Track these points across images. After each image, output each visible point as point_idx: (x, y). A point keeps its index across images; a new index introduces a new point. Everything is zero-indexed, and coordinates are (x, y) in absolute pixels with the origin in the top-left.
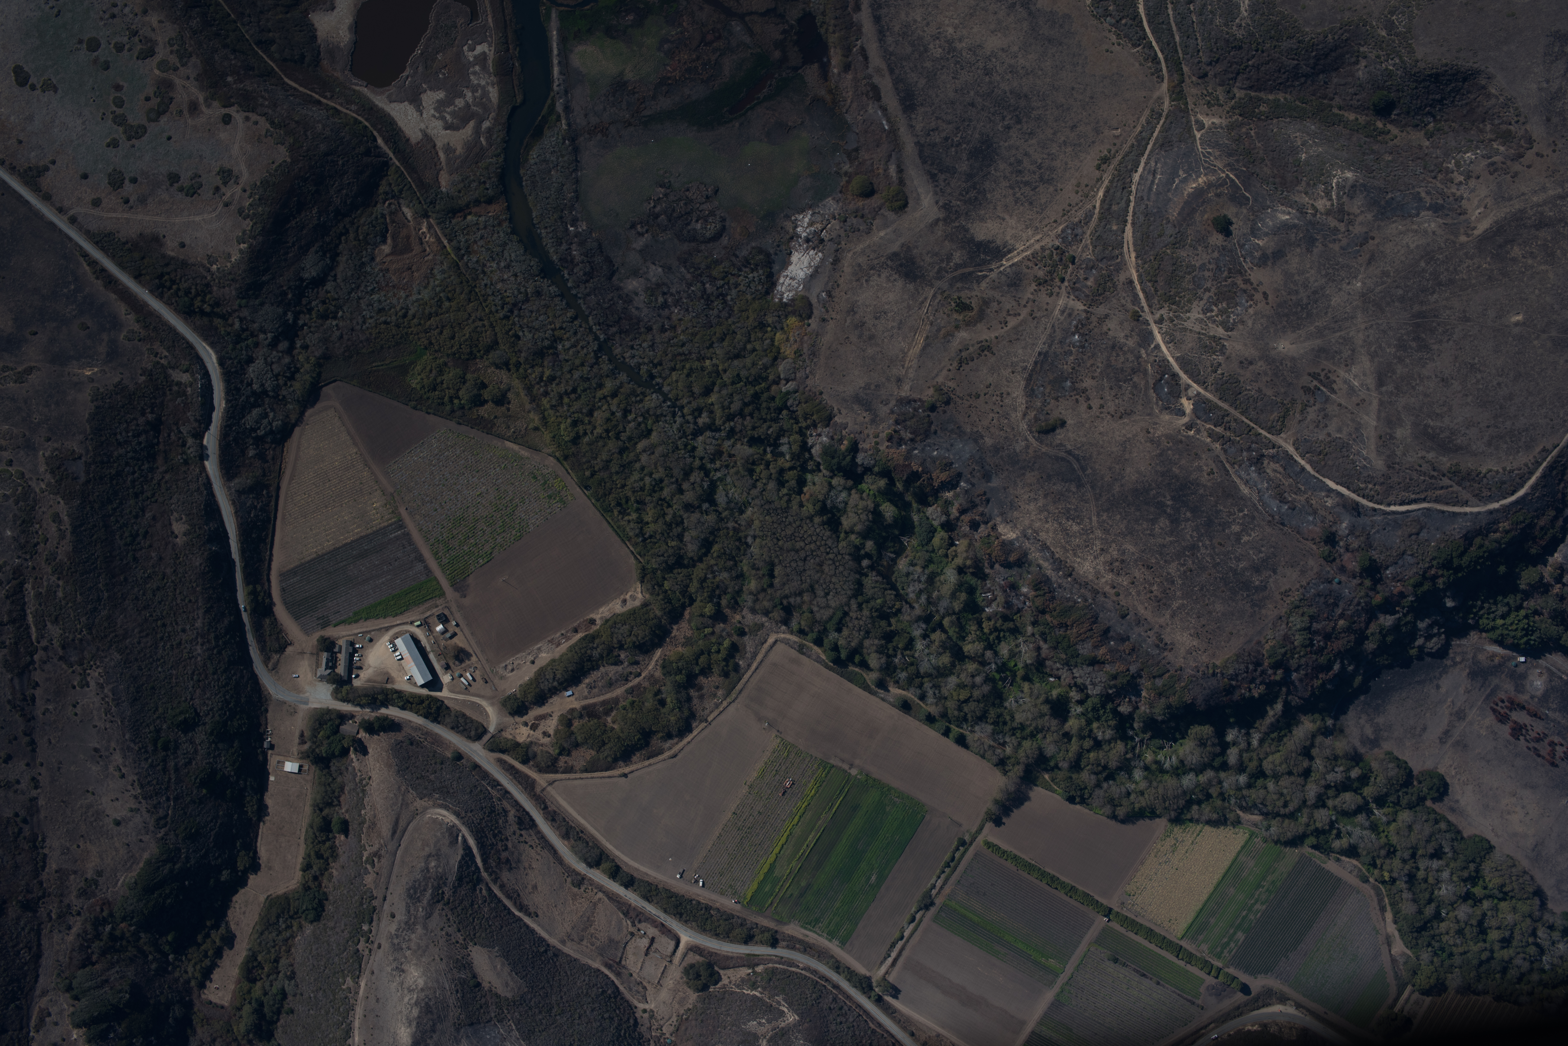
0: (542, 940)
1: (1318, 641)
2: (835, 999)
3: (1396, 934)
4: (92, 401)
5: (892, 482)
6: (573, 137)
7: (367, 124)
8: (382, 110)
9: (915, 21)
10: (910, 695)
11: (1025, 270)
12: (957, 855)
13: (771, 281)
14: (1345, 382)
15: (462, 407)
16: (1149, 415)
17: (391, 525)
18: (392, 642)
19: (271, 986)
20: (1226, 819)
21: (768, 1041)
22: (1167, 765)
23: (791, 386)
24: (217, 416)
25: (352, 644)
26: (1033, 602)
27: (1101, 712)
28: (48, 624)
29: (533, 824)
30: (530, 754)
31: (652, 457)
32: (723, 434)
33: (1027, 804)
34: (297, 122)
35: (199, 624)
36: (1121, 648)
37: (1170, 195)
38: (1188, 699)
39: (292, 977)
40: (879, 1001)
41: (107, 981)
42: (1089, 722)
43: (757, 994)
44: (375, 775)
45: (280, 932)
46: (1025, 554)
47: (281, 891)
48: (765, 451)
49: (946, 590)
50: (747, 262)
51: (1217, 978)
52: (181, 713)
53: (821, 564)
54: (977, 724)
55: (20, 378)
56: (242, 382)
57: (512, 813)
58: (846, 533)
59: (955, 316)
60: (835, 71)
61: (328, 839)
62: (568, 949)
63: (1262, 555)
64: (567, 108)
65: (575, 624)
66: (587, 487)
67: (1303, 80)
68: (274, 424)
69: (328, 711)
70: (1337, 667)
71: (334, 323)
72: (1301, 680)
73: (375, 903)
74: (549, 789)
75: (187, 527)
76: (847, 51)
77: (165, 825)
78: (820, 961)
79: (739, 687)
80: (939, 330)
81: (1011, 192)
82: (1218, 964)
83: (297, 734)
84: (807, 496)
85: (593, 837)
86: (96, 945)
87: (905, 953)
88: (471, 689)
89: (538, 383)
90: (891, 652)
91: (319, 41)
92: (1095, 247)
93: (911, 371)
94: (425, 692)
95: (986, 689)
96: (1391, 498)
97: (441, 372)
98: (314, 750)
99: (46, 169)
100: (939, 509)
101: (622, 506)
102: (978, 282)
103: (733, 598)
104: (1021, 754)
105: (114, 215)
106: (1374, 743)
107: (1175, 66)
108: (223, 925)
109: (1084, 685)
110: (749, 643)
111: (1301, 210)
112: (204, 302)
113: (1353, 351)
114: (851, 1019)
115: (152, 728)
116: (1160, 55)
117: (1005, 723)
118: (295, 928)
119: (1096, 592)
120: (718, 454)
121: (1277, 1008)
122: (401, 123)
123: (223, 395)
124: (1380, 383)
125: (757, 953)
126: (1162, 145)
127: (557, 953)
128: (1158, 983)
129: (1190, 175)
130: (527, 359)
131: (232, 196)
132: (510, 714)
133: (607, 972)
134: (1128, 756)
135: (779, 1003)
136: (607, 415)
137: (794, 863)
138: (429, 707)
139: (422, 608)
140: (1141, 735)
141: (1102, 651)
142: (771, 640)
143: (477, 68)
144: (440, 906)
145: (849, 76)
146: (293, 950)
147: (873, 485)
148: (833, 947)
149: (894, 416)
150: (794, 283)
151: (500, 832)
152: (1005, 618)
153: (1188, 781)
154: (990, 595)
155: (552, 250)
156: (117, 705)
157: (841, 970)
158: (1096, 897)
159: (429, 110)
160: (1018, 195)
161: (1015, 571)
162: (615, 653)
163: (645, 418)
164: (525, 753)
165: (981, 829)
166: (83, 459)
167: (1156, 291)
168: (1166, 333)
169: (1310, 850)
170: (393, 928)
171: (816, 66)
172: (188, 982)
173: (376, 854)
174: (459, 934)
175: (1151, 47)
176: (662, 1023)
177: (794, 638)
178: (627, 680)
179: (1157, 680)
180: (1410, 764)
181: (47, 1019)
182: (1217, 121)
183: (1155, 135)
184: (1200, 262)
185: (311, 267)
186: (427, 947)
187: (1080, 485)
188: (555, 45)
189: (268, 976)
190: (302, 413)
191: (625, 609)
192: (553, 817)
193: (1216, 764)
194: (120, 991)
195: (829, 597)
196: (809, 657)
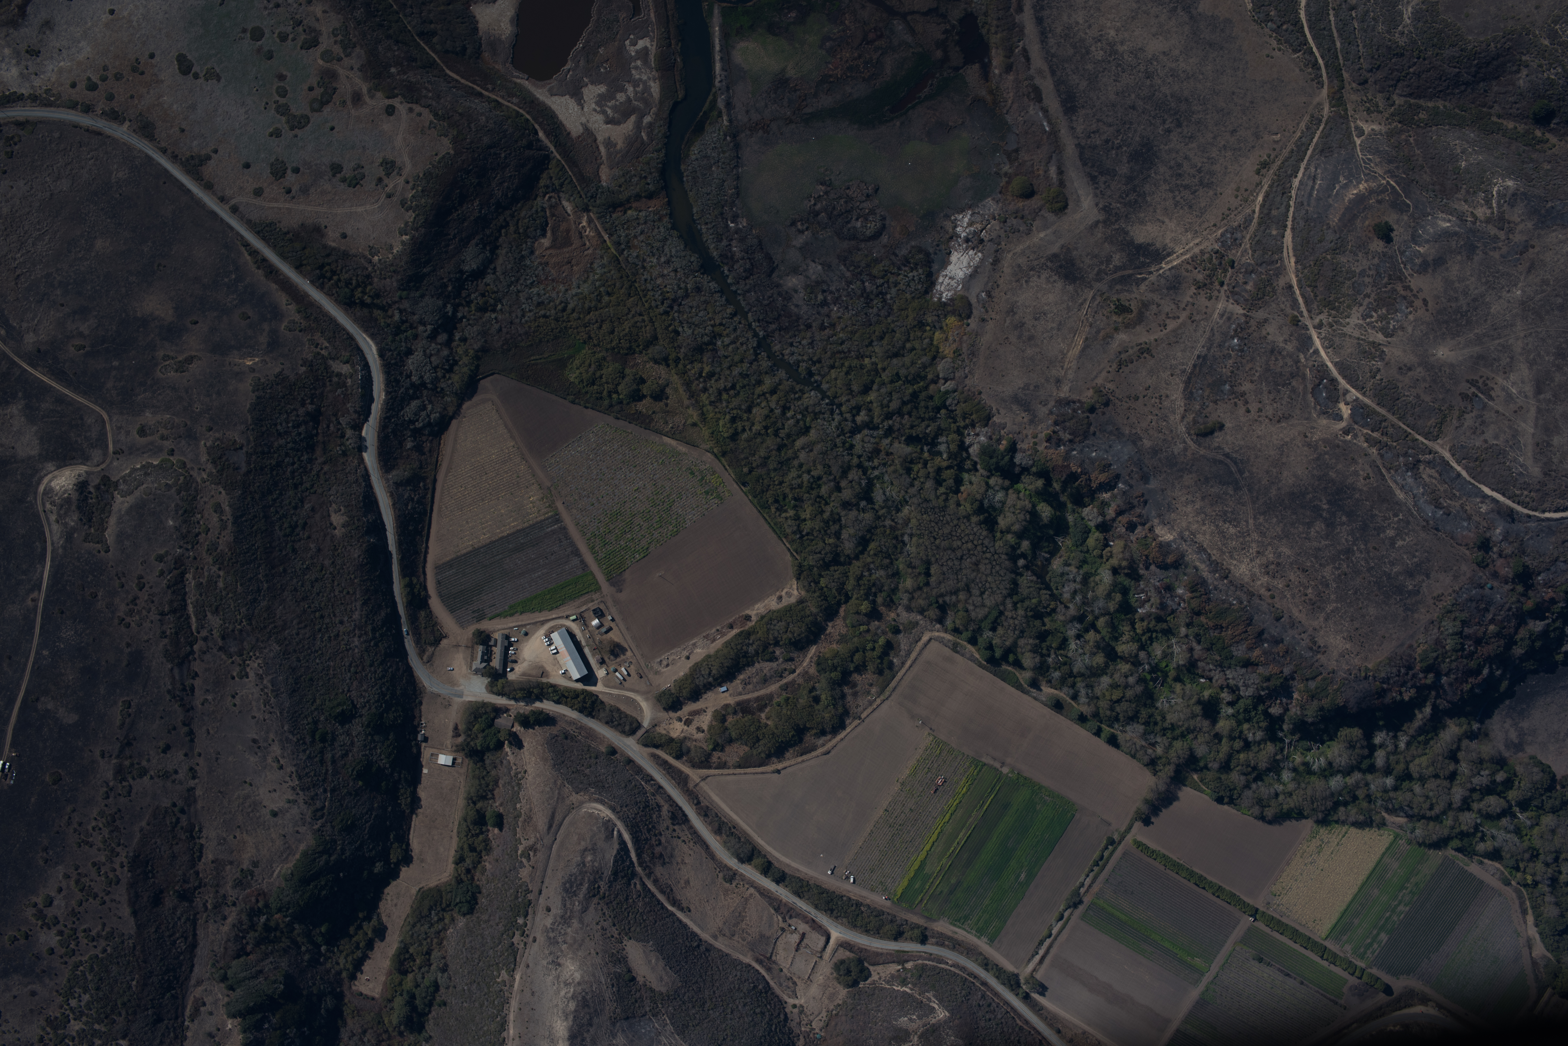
0: (694, 935)
1: (1469, 646)
2: (983, 996)
3: (1537, 936)
4: (253, 392)
5: (1048, 482)
6: (734, 133)
7: (528, 117)
8: (543, 104)
9: (1077, 23)
10: (1063, 694)
11: (1185, 274)
12: (1106, 854)
13: (930, 281)
14: (1503, 389)
15: (620, 402)
16: (1307, 419)
17: (548, 519)
18: (548, 635)
19: (423, 978)
20: (1372, 821)
21: (920, 1037)
22: (1315, 767)
23: (949, 385)
24: (376, 408)
25: (507, 637)
26: (1189, 603)
27: (1253, 713)
28: (209, 614)
29: (685, 819)
30: (684, 750)
31: (811, 454)
32: (881, 432)
33: (1175, 804)
34: (460, 114)
35: (356, 616)
36: (1275, 650)
37: (1330, 201)
38: (1340, 701)
39: (444, 969)
40: (1026, 998)
41: (261, 972)
42: (1239, 723)
43: (908, 990)
44: (531, 769)
45: (432, 925)
46: (1182, 556)
47: (433, 883)
48: (922, 449)
49: (1101, 591)
50: (906, 261)
51: (1360, 978)
52: (339, 705)
53: (976, 564)
54: (1128, 724)
55: (181, 368)
56: (401, 374)
57: (665, 808)
58: (1002, 532)
59: (1115, 318)
60: (997, 71)
61: (482, 833)
62: (720, 944)
63: (1416, 560)
64: (729, 105)
65: (731, 620)
66: (744, 484)
67: (1463, 88)
68: (433, 416)
69: (484, 704)
70: (1486, 671)
71: (493, 316)
72: (1451, 685)
73: (530, 897)
74: (702, 784)
75: (345, 518)
76: (1009, 52)
77: (322, 817)
78: (969, 958)
79: (893, 684)
80: (1098, 332)
81: (1171, 195)
82: (1361, 964)
83: (451, 727)
84: (965, 495)
85: (745, 833)
86: (252, 934)
87: (1053, 951)
88: (626, 684)
89: (697, 379)
90: (1044, 651)
91: (480, 33)
92: (1254, 251)
93: (1070, 372)
94: (580, 686)
95: (1139, 689)
96: (1546, 505)
97: (600, 367)
98: (468, 744)
99: (209, 158)
100: (1095, 510)
101: (780, 503)
102: (1138, 285)
103: (889, 596)
104: (1172, 754)
105: (276, 205)
106: (1519, 747)
107: (1335, 71)
108: (375, 917)
109: (1236, 686)
110: (903, 641)
111: (1461, 218)
112: (364, 293)
113: (1512, 358)
114: (999, 1016)
115: (310, 719)
116: (1320, 61)
117: (1156, 723)
118: (447, 921)
119: (1251, 594)
120: (876, 451)
121: (1419, 1009)
122: (562, 117)
123: (383, 386)
124: (1539, 391)
125: (906, 949)
126: (1322, 151)
127: (709, 948)
128: (1302, 983)
129: (1351, 181)
130: (686, 355)
131: (395, 187)
132: (665, 709)
133: (757, 967)
134: (1278, 757)
135: (929, 999)
136: (766, 412)
137: (944, 861)
138: (584, 701)
139: (577, 602)
140: (1290, 737)
141: (1257, 652)
142: (925, 638)
143: (639, 63)
144: (595, 900)
145: (1011, 77)
146: (445, 942)
147: (1031, 484)
148: (982, 944)
149: (1054, 417)
150: (953, 283)
151: (654, 827)
152: (1159, 619)
153: (1336, 782)
154: (1143, 596)
155: (712, 247)
156: (276, 696)
157: (990, 967)
158: (1242, 897)
159: (590, 105)
160: (1178, 198)
161: (1171, 572)
162: (771, 650)
163: (803, 416)
164: (680, 749)
165: (1130, 828)
166: (245, 449)
167: (1316, 296)
168: (1325, 338)
169: (1453, 852)
170: (548, 922)
171: (977, 66)
172: (339, 973)
173: (532, 848)
174: (614, 929)
175: (1312, 53)
176: (811, 1018)
177: (948, 637)
178: (781, 676)
179: (1310, 683)
180: (1554, 769)
181: (202, 1009)
182: (1376, 127)
183: (1315, 140)
184: (1360, 268)
185: (471, 260)
186: (583, 940)
187: (1237, 488)
188: (717, 41)
189: (420, 968)
190: (460, 406)
191: (780, 606)
192: (706, 812)
193: (1364, 766)
194: (275, 982)
195: (985, 596)
196: (962, 655)
